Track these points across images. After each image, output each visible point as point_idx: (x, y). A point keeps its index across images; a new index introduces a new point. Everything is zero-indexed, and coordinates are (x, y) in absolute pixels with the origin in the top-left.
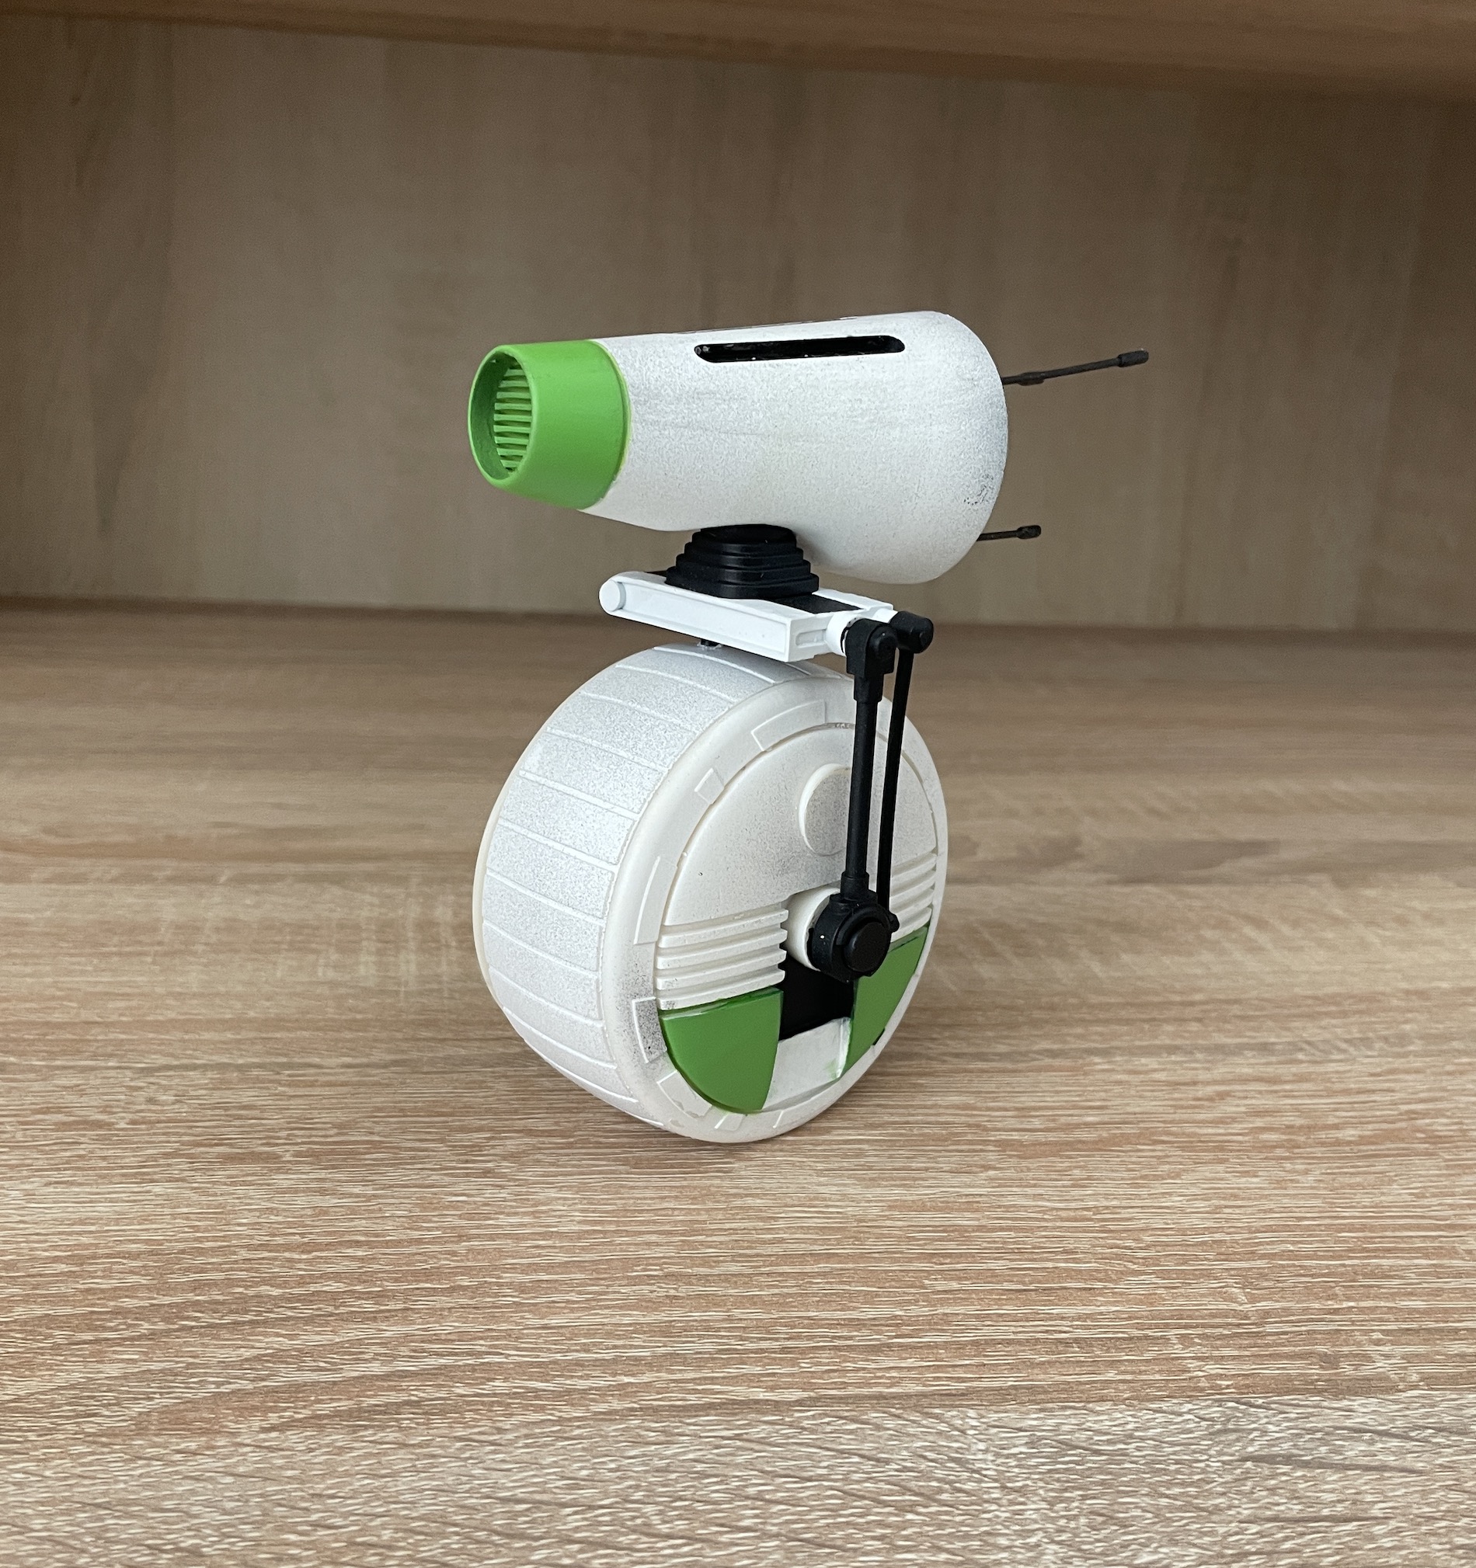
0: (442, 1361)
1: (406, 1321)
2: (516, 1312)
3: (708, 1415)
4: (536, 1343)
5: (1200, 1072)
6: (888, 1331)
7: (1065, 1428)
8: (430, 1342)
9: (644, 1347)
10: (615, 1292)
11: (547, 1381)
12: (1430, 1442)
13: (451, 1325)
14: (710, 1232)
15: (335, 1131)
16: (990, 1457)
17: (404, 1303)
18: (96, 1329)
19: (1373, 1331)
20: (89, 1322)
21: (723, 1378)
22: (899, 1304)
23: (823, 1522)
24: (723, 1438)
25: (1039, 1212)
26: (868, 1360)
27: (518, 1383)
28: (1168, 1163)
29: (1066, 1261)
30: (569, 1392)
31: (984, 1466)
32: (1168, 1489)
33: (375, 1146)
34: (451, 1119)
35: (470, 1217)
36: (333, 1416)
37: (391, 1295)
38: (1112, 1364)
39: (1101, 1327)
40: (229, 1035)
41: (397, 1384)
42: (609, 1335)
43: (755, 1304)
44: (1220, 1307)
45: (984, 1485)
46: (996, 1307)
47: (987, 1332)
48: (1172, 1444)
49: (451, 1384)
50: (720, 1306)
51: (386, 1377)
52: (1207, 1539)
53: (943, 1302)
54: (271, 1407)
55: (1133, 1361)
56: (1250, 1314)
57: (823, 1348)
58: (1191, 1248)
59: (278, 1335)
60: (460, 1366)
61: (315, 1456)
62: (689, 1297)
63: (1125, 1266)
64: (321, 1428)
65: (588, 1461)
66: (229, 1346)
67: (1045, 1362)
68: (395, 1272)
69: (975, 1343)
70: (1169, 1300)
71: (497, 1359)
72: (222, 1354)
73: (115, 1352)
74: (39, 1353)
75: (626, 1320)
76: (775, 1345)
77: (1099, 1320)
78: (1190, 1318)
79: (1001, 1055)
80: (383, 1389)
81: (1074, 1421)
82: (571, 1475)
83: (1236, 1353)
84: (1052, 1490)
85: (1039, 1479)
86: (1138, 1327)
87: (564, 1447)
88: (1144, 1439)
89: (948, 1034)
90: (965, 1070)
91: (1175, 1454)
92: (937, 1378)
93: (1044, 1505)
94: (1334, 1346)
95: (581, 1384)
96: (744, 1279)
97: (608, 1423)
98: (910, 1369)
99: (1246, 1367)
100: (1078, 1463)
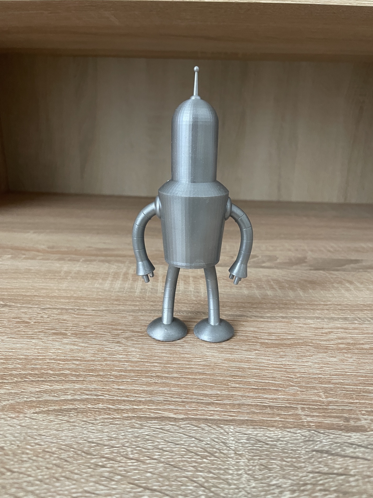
0: (88, 397)
3: (155, 421)
4: (114, 394)
5: (324, 325)
6: (214, 398)
7: (259, 435)
8: (87, 391)
10: (141, 380)
11: (113, 406)
13: (93, 386)
16: (234, 442)
19: (363, 411)
21: (162, 409)
22: (219, 390)
24: (157, 428)
25: (268, 365)
26: (206, 407)
27: (106, 405)
29: (272, 380)
30: (119, 410)
31: (231, 445)
32: (287, 459)
36: (53, 411)
38: (279, 415)
39: (278, 402)
41: (73, 402)
42: (135, 393)
43: (179, 387)
44: (316, 399)
45: (230, 452)
46: (248, 393)
47: (243, 401)
48: (292, 444)
49: (87, 404)
50: (168, 387)
51: (71, 400)
52: (295, 478)
53: (233, 391)
54: (38, 406)
55: (285, 414)
56: (325, 402)
57: (194, 402)
58: (311, 379)
60: (92, 399)
61: (44, 422)
62: (161, 383)
63: (289, 383)
64: (48, 414)
67: (258, 412)
69: (239, 404)
70: (300, 395)
71: (102, 397)
75: (141, 389)
76: (180, 400)
77: (277, 400)
78: (306, 402)
79: (268, 317)
80: (69, 404)
81: (262, 433)
82: (111, 436)
83: (318, 414)
84: (250, 456)
85: (247, 452)
86: (289, 403)
87: (111, 427)
88: (282, 441)
89: (254, 310)
90: (257, 321)
91: (291, 447)
92: (225, 415)
93: (246, 461)
94: (349, 415)
95: (123, 407)
96: (178, 379)
97: (125, 420)
98: (217, 411)
99: (319, 419)
100: (260, 447)
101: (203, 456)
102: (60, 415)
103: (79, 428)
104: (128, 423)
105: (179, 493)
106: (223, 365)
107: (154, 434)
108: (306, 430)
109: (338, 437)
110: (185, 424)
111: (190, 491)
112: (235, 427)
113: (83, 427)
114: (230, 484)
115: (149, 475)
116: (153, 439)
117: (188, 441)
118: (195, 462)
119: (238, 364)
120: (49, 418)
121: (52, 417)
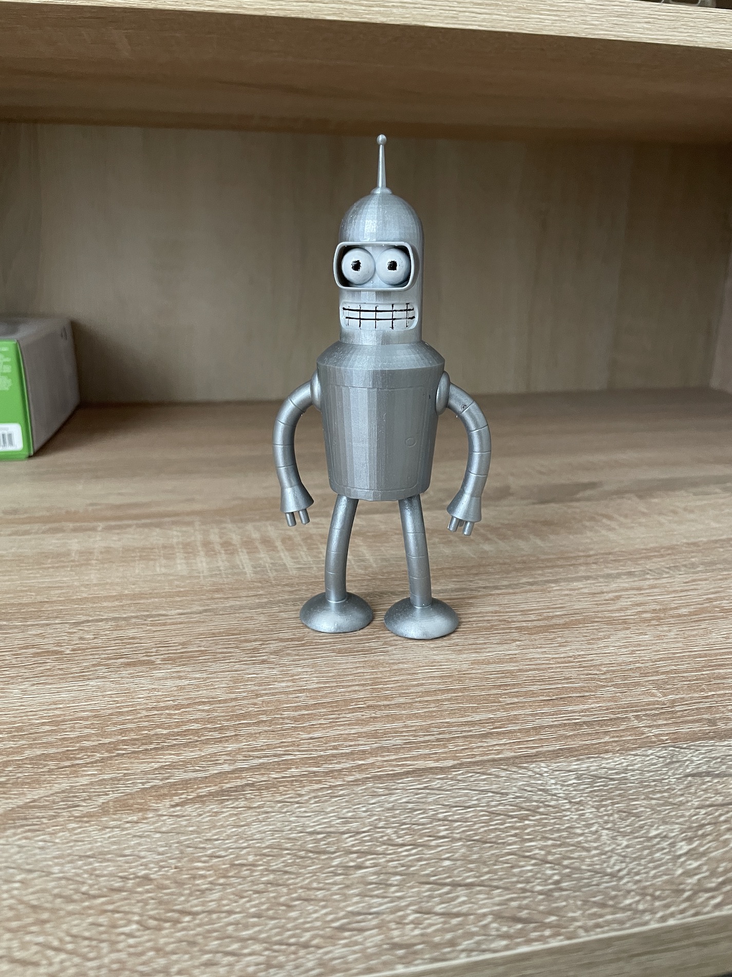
0: (261, 761)
1: (238, 741)
2: (295, 732)
3: (407, 778)
4: (309, 747)
5: (603, 587)
6: (488, 726)
7: (592, 768)
8: (253, 751)
9: (365, 745)
10: (344, 717)
11: (319, 767)
13: (261, 742)
14: (384, 683)
15: (181, 647)
16: (559, 787)
17: (235, 731)
18: (71, 759)
19: (728, 706)
21: (410, 757)
22: (489, 712)
23: (483, 829)
24: (419, 789)
25: (548, 660)
26: (482, 742)
27: (304, 769)
29: (567, 683)
30: (332, 772)
31: (557, 792)
32: (654, 795)
33: (203, 653)
34: (239, 636)
35: (260, 685)
36: (208, 795)
37: (227, 728)
38: (606, 733)
39: (595, 715)
40: (117, 603)
41: (240, 775)
42: (345, 740)
43: (417, 717)
44: (650, 700)
45: (560, 802)
46: (539, 709)
47: (538, 723)
49: (268, 772)
50: (399, 720)
51: (233, 772)
52: (682, 819)
53: (512, 709)
54: (174, 793)
55: (615, 730)
56: (665, 702)
57: (457, 737)
58: (625, 672)
59: (170, 754)
60: (271, 763)
61: (203, 818)
62: (382, 717)
63: (597, 684)
64: (203, 802)
65: (350, 808)
66: (145, 762)
68: (226, 716)
69: (534, 728)
70: (624, 699)
71: (290, 757)
72: (142, 767)
73: (83, 771)
75: (353, 731)
76: (432, 738)
77: (592, 711)
78: (636, 706)
79: (507, 587)
80: (232, 778)
81: (595, 764)
82: (343, 816)
83: (665, 722)
84: (595, 801)
85: (587, 796)
86: (613, 713)
87: (336, 801)
88: (633, 770)
89: (477, 578)
90: (491, 595)
91: (651, 776)
92: (520, 748)
93: (594, 810)
94: (711, 715)
95: (338, 767)
96: (410, 705)
97: (356, 786)
98: (505, 744)
99: (671, 729)
100: (604, 786)
101: (519, 816)
102: (228, 800)
103: (277, 815)
104: (362, 790)
105: (515, 879)
106: (474, 671)
107: (418, 798)
108: (660, 748)
109: (712, 750)
110: (462, 774)
111: (530, 874)
112: (547, 764)
113: (284, 811)
114: (588, 850)
115: (447, 863)
116: (421, 806)
117: (483, 798)
118: (513, 828)
119: (499, 667)
120: (208, 808)
121: (214, 807)
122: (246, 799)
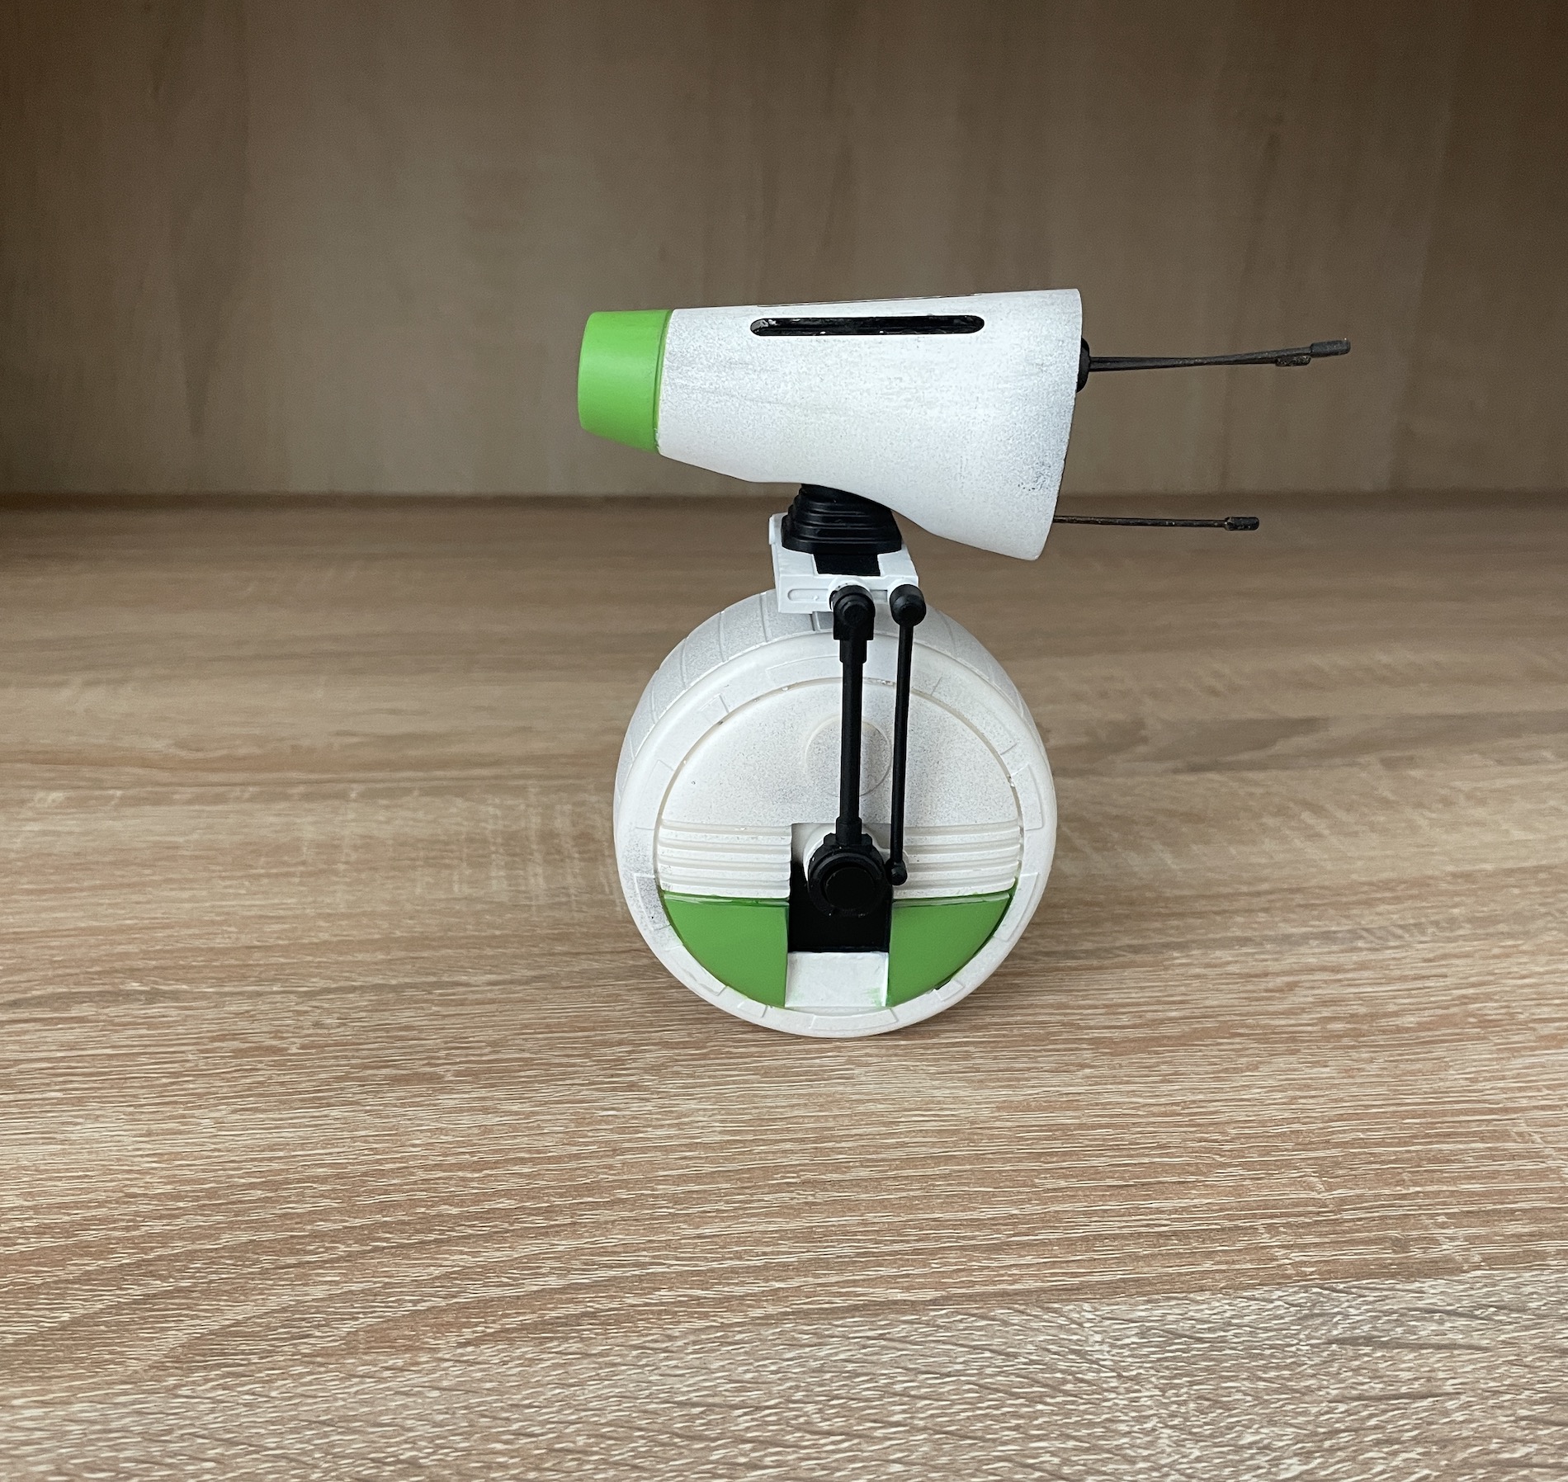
0: (612, 1273)
1: (576, 1235)
2: (672, 1223)
3: (853, 1317)
4: (696, 1253)
5: (1269, 963)
6: (1006, 1230)
7: (1170, 1318)
8: (599, 1255)
9: (791, 1253)
10: (759, 1201)
11: (707, 1289)
12: (1493, 1320)
13: (616, 1238)
14: (838, 1139)
16: (1106, 1348)
17: (572, 1217)
18: (298, 1252)
19: (1438, 1214)
20: (290, 1246)
21: (863, 1280)
22: (1014, 1203)
23: (964, 1415)
24: (869, 1338)
25: (1133, 1109)
26: (990, 1259)
27: (681, 1292)
28: (1247, 1056)
29: (1160, 1156)
30: (728, 1299)
31: (1101, 1357)
32: (1265, 1372)
36: (520, 1329)
37: (559, 1210)
38: (1209, 1255)
39: (1195, 1219)
40: (380, 956)
41: (574, 1296)
42: (758, 1242)
43: (886, 1208)
44: (1302, 1196)
45: (1103, 1375)
46: (1101, 1203)
47: (1095, 1228)
48: (1265, 1330)
49: (622, 1294)
50: (854, 1211)
51: (563, 1290)
52: (1301, 1419)
53: (1054, 1200)
54: (465, 1322)
55: (1226, 1251)
56: (1328, 1202)
57: (949, 1249)
58: (1271, 1140)
59: (462, 1253)
60: (628, 1277)
61: (509, 1368)
62: (826, 1203)
63: (1214, 1159)
64: (511, 1341)
65: (751, 1364)
66: (419, 1265)
67: (1148, 1255)
68: (559, 1187)
69: (1085, 1239)
70: (1254, 1191)
71: (660, 1269)
72: (414, 1273)
73: (318, 1275)
74: (249, 1279)
75: (771, 1228)
76: (907, 1247)
78: (1274, 1207)
80: (561, 1301)
81: (1176, 1311)
83: (1317, 1240)
84: (1162, 1378)
85: (1150, 1368)
86: (1229, 1218)
87: (729, 1351)
88: (1240, 1326)
91: (1269, 1339)
92: (1052, 1275)
93: (1156, 1392)
94: (1404, 1230)
95: (739, 1291)
96: (876, 1183)
97: (765, 1327)
98: (1030, 1266)
99: (1325, 1254)
100: (1182, 1351)
101: (1029, 1396)
102: (550, 1339)
103: (630, 1370)
104: (774, 1333)
106: (999, 1124)
108: (1296, 1290)
110: (947, 1315)
112: (1096, 1305)
113: (640, 1363)
114: (1131, 1461)
116: (868, 1369)
117: (975, 1360)
119: (1044, 1118)
120: (518, 1352)
121: (528, 1350)
122: (582, 1340)
